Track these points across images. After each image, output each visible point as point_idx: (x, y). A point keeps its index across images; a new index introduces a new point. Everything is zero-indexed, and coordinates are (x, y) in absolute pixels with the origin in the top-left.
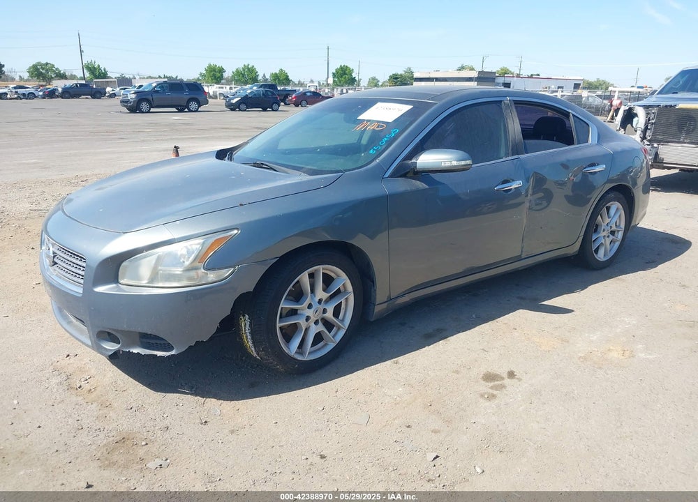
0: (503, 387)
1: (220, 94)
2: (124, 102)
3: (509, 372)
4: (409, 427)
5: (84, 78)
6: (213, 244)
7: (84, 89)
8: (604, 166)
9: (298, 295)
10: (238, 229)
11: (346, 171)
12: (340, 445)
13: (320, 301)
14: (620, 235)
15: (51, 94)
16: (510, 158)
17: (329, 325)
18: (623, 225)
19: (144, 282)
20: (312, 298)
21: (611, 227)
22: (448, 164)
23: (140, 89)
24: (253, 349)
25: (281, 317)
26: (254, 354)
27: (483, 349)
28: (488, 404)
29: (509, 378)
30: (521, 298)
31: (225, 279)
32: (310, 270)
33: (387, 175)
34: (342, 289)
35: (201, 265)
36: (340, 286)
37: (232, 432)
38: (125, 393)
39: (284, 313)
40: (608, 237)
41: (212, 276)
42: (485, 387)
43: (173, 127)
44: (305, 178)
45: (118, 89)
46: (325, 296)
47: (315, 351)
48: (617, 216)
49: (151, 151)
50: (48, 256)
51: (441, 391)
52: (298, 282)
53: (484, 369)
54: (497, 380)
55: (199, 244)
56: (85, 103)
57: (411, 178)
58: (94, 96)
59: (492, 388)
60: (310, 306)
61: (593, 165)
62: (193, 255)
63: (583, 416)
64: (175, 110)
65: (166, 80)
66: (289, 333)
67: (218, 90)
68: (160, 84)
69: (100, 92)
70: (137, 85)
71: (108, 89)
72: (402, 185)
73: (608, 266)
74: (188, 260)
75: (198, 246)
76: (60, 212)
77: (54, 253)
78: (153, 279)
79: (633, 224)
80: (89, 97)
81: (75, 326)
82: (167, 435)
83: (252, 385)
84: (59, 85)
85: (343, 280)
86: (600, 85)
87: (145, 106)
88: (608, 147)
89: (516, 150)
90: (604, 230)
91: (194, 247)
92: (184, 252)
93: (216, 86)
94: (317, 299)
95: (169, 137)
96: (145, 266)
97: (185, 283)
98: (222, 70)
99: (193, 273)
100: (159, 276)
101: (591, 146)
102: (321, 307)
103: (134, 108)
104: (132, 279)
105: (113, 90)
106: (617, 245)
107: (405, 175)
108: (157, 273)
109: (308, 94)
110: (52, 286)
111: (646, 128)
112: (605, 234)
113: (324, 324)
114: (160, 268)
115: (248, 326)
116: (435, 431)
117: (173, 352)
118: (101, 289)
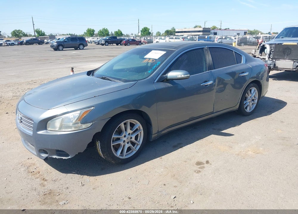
0: (204, 167)
1: (93, 41)
2: (52, 46)
3: (207, 161)
4: (164, 185)
5: (35, 36)
6: (84, 113)
7: (35, 41)
8: (248, 73)
9: (120, 132)
10: (94, 107)
11: (139, 80)
12: (137, 193)
13: (129, 134)
14: (256, 101)
15: (21, 43)
16: (207, 72)
17: (133, 144)
18: (257, 97)
19: (57, 129)
20: (126, 133)
21: (252, 98)
22: (180, 76)
23: (59, 41)
24: (102, 154)
25: (113, 141)
26: (103, 156)
27: (197, 152)
28: (197, 175)
29: (206, 164)
30: (214, 129)
31: (89, 127)
32: (125, 122)
33: (155, 81)
34: (138, 129)
35: (79, 122)
36: (137, 127)
37: (94, 189)
38: (51, 174)
39: (114, 139)
40: (251, 102)
41: (84, 126)
42: (197, 168)
43: (73, 57)
44: (122, 83)
45: (49, 40)
46: (131, 132)
47: (128, 155)
48: (255, 93)
49: (63, 68)
50: (19, 119)
51: (178, 170)
52: (120, 127)
53: (196, 160)
54: (202, 165)
55: (78, 113)
56: (36, 47)
57: (165, 82)
58: (39, 44)
59: (199, 168)
60: (125, 136)
61: (243, 73)
62: (76, 118)
63: (235, 179)
64: (73, 49)
65: (70, 36)
66: (116, 148)
67: (92, 39)
68: (67, 38)
69: (42, 42)
70: (58, 38)
71: (45, 40)
72: (162, 85)
73: (252, 114)
74: (74, 120)
75: (78, 114)
76: (23, 101)
77: (21, 118)
78: (61, 127)
79: (262, 96)
80: (37, 44)
81: (30, 147)
82: (67, 191)
83: (102, 169)
84: (25, 39)
85: (138, 125)
86: (256, 32)
87: (61, 48)
88: (249, 65)
89: (210, 68)
90: (249, 99)
91: (76, 115)
92: (72, 117)
93: (91, 38)
94: (128, 133)
95: (71, 62)
96: (57, 123)
97: (73, 129)
98: (93, 31)
99: (77, 125)
100: (63, 126)
101: (243, 64)
102: (130, 136)
103: (56, 49)
104: (53, 128)
105: (47, 41)
106: (255, 105)
107: (163, 81)
108: (62, 126)
109: (130, 40)
110: (20, 131)
111: (270, 54)
112: (249, 101)
113: (131, 143)
114: (63, 123)
115: (99, 145)
116: (175, 187)
117: (69, 157)
118: (40, 132)
